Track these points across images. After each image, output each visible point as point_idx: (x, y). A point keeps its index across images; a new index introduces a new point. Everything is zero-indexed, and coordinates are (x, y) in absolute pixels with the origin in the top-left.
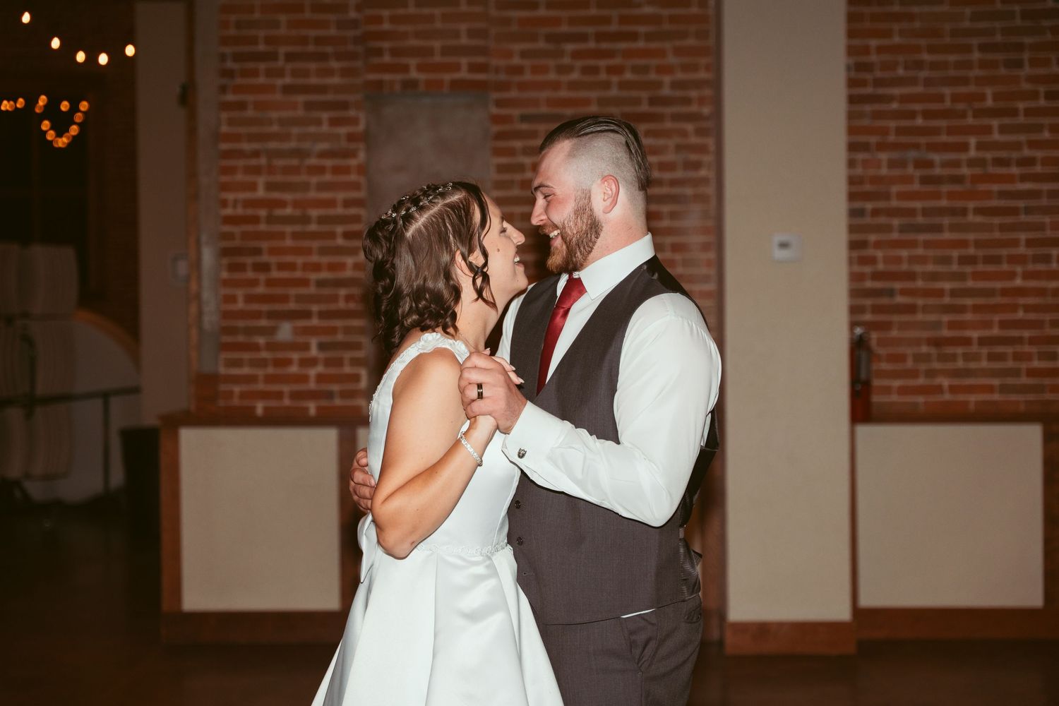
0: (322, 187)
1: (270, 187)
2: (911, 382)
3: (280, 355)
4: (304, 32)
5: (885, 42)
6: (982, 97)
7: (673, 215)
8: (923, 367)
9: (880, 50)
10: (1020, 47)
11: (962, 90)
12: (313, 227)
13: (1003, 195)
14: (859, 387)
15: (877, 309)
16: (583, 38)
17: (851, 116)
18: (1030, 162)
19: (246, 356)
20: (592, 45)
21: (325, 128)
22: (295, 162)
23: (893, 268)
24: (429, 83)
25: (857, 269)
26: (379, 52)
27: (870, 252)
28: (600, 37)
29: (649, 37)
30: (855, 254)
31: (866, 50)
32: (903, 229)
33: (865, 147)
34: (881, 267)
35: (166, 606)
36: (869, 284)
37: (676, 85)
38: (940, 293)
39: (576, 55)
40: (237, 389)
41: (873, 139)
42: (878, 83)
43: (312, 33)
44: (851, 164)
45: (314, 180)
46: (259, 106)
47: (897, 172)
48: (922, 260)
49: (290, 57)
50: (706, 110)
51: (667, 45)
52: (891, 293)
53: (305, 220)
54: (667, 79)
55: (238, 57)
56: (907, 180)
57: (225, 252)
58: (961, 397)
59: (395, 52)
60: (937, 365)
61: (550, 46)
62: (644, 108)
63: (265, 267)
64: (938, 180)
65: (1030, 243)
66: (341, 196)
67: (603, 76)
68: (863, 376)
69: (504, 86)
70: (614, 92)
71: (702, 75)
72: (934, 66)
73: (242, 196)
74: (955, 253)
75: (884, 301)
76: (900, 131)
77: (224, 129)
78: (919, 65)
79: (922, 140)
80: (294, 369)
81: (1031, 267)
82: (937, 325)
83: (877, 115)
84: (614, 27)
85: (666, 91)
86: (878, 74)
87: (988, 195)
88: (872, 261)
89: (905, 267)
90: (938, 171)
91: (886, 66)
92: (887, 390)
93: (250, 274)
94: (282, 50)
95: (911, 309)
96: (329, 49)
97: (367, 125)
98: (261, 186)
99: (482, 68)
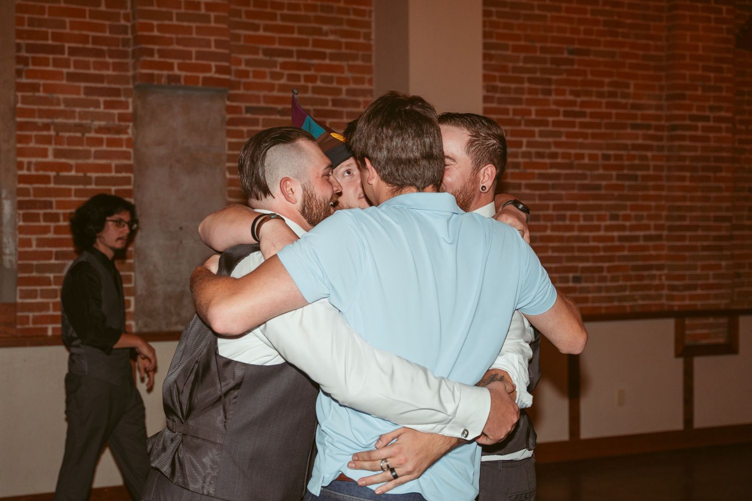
0: (98, 155)
1: (58, 154)
4: (85, 33)
6: (529, 113)
10: (549, 81)
11: (519, 107)
12: (92, 187)
13: (541, 176)
16: (289, 54)
18: (554, 155)
19: (39, 288)
20: (295, 59)
21: (102, 109)
22: (79, 135)
24: (187, 78)
26: (151, 53)
28: (301, 54)
29: (333, 57)
37: (350, 92)
39: (284, 66)
40: (31, 315)
43: (92, 34)
45: (93, 149)
46: (47, 88)
49: (73, 51)
51: (344, 63)
53: (87, 180)
54: (344, 88)
55: (31, 48)
57: (21, 205)
59: (162, 53)
61: (267, 58)
62: (330, 107)
63: (54, 217)
65: (555, 208)
66: (114, 163)
67: (302, 82)
69: (235, 85)
70: (310, 95)
71: (367, 86)
72: (504, 90)
73: (34, 160)
77: (19, 105)
81: (555, 223)
84: (310, 48)
85: (343, 96)
87: (532, 176)
93: (43, 223)
94: (67, 45)
96: (105, 48)
97: (135, 109)
98: (50, 153)
99: (226, 70)
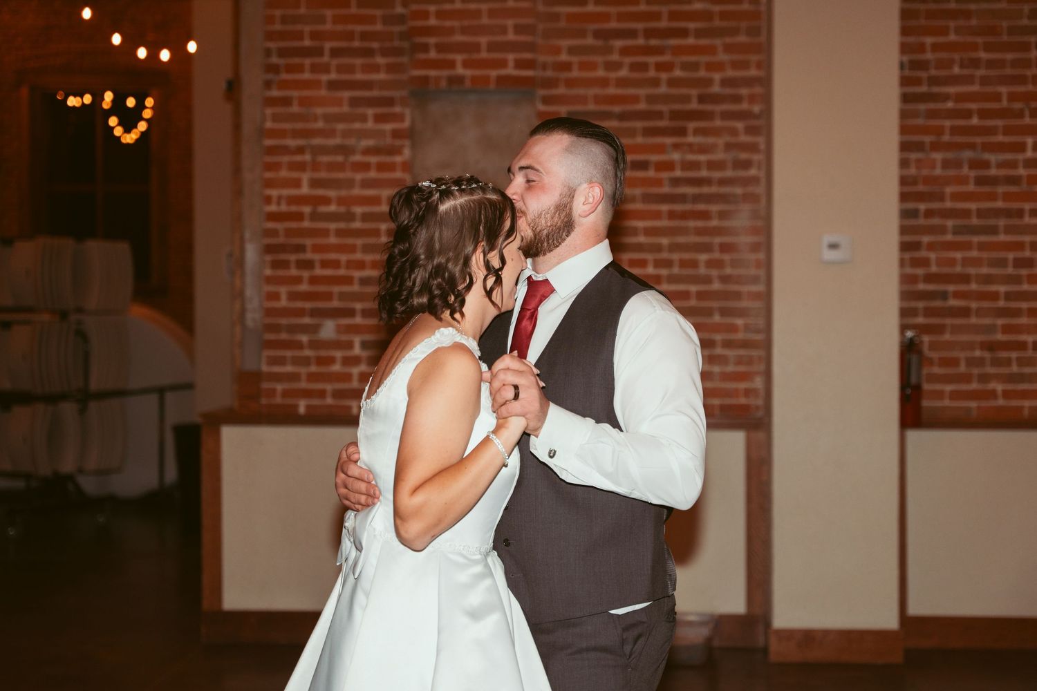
1: (315, 183)
2: (964, 387)
3: (323, 353)
4: (350, 27)
5: (941, 39)
7: (723, 215)
8: (976, 371)
9: (936, 47)
11: (1021, 89)
12: (357, 225)
14: (909, 391)
15: (929, 312)
16: (632, 34)
17: (904, 115)
19: (289, 353)
20: (640, 41)
21: (370, 124)
22: (340, 158)
23: (946, 270)
24: (474, 79)
25: (909, 270)
26: (425, 48)
27: (923, 253)
28: (649, 33)
29: (699, 34)
30: (907, 256)
31: (921, 48)
32: (957, 231)
33: (919, 147)
34: (934, 269)
35: (206, 605)
36: (921, 286)
37: (725, 82)
38: (994, 296)
39: (625, 51)
40: (279, 387)
41: (928, 139)
42: (934, 81)
43: (359, 28)
44: (904, 163)
45: (359, 177)
46: (303, 102)
47: (951, 172)
48: (976, 262)
49: (335, 53)
50: (756, 109)
51: (718, 42)
52: (944, 296)
53: (350, 217)
54: (717, 77)
55: (282, 53)
56: (963, 180)
57: (269, 249)
58: (1015, 403)
59: (441, 48)
60: (991, 370)
61: (600, 43)
62: (694, 105)
63: (308, 265)
64: (994, 181)
66: (385, 193)
67: (652, 73)
68: (914, 380)
69: (550, 83)
70: (663, 89)
71: (753, 72)
72: (991, 64)
73: (286, 192)
74: (1011, 256)
75: (938, 303)
76: (955, 130)
77: (269, 125)
78: (975, 63)
79: (978, 140)
80: (337, 368)
82: (991, 329)
83: (932, 114)
84: (664, 24)
85: (716, 89)
86: (933, 72)
88: (925, 262)
89: (958, 269)
90: (993, 172)
91: (941, 64)
92: (940, 395)
93: (294, 272)
94: (328, 45)
95: (965, 312)
96: (375, 45)
97: (413, 121)
98: (305, 183)
99: (529, 64)
